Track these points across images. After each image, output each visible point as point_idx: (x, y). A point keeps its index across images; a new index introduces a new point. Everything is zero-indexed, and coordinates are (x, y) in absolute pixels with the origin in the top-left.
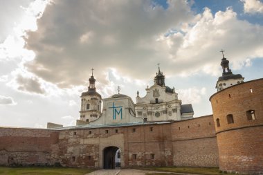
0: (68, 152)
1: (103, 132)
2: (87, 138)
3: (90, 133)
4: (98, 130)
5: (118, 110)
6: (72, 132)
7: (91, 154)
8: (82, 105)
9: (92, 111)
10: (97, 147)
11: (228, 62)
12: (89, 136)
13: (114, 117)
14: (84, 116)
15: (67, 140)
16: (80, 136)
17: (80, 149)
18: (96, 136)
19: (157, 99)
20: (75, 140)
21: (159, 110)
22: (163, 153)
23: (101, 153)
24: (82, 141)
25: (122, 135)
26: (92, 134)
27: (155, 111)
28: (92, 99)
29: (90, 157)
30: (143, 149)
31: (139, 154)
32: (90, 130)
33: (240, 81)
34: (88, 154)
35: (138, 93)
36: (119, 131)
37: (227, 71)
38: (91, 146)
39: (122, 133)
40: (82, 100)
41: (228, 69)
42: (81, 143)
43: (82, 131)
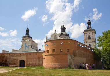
0: (7, 61)
1: (19, 54)
3: (15, 55)
5: (27, 46)
6: (9, 54)
10: (17, 60)
15: (7, 57)
16: (11, 56)
18: (17, 56)
20: (9, 57)
22: (39, 63)
23: (18, 62)
25: (26, 56)
26: (16, 55)
28: (27, 39)
30: (32, 61)
31: (31, 63)
32: (15, 54)
34: (14, 62)
35: (47, 37)
36: (25, 54)
38: (15, 59)
41: (90, 26)
42: (12, 58)
43: (12, 54)
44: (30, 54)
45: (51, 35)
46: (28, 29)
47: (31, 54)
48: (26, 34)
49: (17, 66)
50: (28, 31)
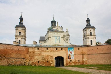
0: (35, 58)
1: (55, 49)
2: (46, 52)
3: (47, 49)
4: (52, 48)
6: (37, 49)
7: (49, 60)
8: (16, 32)
9: (22, 36)
10: (51, 57)
14: (17, 38)
15: (34, 52)
16: (42, 51)
17: (42, 58)
18: (51, 51)
22: (83, 59)
24: (43, 54)
28: (22, 29)
33: (94, 29)
34: (46, 60)
36: (63, 49)
37: (88, 24)
38: (48, 56)
40: (16, 29)
43: (43, 48)
46: (21, 17)
48: (19, 23)
50: (21, 19)
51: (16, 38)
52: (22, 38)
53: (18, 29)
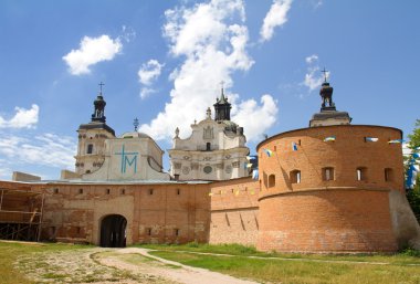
1: (102, 191)
2: (75, 199)
3: (81, 191)
5: (130, 158)
6: (52, 190)
7: (81, 225)
9: (97, 156)
11: (331, 90)
12: (80, 196)
13: (123, 169)
14: (82, 165)
16: (65, 196)
17: (64, 216)
18: (90, 197)
19: (208, 144)
20: (56, 201)
21: (211, 163)
22: (191, 228)
23: (97, 224)
25: (132, 197)
26: (85, 194)
27: (204, 163)
28: (97, 136)
29: (79, 228)
30: (162, 221)
31: (155, 228)
32: (81, 189)
33: (345, 122)
34: (75, 224)
35: (177, 131)
36: (127, 192)
37: (328, 105)
38: (81, 212)
39: (131, 194)
40: (80, 137)
41: (330, 102)
42: (66, 206)
43: (68, 188)
44: (151, 189)
45: (192, 126)
47: (154, 192)
48: (93, 116)
49: (88, 239)
51: (77, 165)
52: (94, 165)
53: (85, 137)
